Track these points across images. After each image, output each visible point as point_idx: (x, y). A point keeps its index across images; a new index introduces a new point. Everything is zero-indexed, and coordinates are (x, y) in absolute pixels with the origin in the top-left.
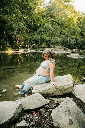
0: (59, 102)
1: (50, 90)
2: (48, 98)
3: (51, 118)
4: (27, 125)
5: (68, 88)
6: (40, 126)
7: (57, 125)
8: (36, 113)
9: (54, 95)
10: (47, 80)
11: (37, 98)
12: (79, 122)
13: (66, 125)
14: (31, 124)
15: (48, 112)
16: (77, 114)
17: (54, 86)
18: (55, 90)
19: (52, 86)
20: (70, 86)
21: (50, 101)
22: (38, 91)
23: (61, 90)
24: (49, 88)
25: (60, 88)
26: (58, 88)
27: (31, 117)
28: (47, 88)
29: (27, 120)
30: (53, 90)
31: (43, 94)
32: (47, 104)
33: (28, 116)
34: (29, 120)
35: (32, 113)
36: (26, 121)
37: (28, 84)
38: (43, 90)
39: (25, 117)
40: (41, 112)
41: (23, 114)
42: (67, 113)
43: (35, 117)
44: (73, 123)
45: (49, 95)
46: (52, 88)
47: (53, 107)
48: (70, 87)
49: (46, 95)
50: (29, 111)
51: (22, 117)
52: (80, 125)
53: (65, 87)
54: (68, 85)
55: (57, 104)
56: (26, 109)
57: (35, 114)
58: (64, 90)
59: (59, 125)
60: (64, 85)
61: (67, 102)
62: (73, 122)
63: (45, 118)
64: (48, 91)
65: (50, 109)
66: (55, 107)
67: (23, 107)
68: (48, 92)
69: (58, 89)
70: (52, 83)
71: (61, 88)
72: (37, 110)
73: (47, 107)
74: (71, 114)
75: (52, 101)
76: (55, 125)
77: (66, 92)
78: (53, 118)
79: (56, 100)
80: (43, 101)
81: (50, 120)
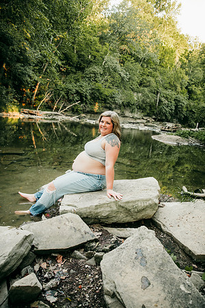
0: (121, 238)
1: (102, 209)
2: (97, 227)
3: (100, 273)
4: (39, 285)
5: (147, 207)
6: (71, 289)
7: (112, 288)
8: (63, 261)
9: (111, 222)
10: (99, 185)
11: (71, 224)
12: (164, 283)
13: (132, 289)
14: (49, 284)
15: (93, 259)
16: (162, 265)
17: (112, 200)
18: (115, 208)
19: (109, 200)
20: (150, 202)
21: (100, 233)
22: (74, 208)
23: (128, 211)
24: (102, 203)
25: (127, 206)
26: (122, 205)
27: (51, 268)
28: (96, 202)
29: (40, 273)
30: (109, 209)
31: (85, 216)
32: (92, 241)
33: (44, 265)
35: (54, 260)
36: (38, 276)
37: (51, 192)
38: (86, 206)
39: (37, 268)
40: (75, 258)
41: (31, 261)
42: (137, 263)
43: (60, 270)
44: (150, 284)
45: (99, 219)
46: (107, 204)
47: (107, 248)
49: (91, 220)
50: (48, 255)
51: (30, 268)
52: (166, 291)
53: (140, 205)
54: (147, 200)
55: (116, 242)
56: (40, 248)
57: (60, 262)
58: (136, 210)
59: (116, 287)
60: (137, 199)
61: (141, 238)
62: (151, 282)
63: (84, 273)
64: (99, 211)
65: (98, 252)
66: (112, 248)
67: (34, 243)
68: (98, 213)
69: (123, 207)
70: (109, 191)
71: (129, 206)
72: (67, 253)
73: (93, 246)
74: (148, 264)
75: (106, 236)
76: (107, 287)
77: (141, 215)
78: (103, 272)
79: (115, 232)
80: (83, 233)
81: (97, 276)
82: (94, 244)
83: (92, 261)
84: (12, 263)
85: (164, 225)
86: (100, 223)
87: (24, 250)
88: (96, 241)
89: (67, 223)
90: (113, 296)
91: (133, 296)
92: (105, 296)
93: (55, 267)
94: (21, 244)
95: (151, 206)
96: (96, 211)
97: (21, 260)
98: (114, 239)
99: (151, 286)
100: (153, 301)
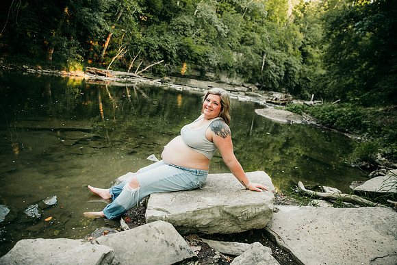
0: (225, 255)
1: (202, 216)
2: (195, 240)
5: (259, 214)
17: (215, 204)
18: (218, 215)
19: (211, 204)
20: (264, 208)
21: (199, 248)
23: (234, 219)
24: (201, 207)
25: (234, 212)
26: (227, 211)
28: (194, 207)
30: (211, 216)
31: (179, 224)
32: (190, 260)
37: (133, 190)
38: (181, 212)
45: (197, 229)
46: (209, 209)
48: (264, 212)
49: (187, 230)
53: (250, 211)
55: (220, 260)
58: (245, 218)
60: (247, 203)
61: (255, 258)
64: (197, 218)
67: (114, 262)
68: (196, 221)
69: (228, 214)
71: (236, 213)
75: (207, 251)
77: (251, 224)
79: (219, 246)
80: (178, 249)
82: (192, 264)
85: (279, 238)
86: (198, 234)
88: (194, 259)
89: (157, 235)
96: (194, 218)
98: (217, 256)
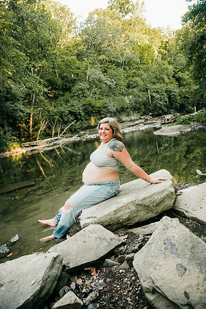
0: (148, 235)
1: (122, 213)
2: (121, 232)
3: (135, 274)
4: (79, 301)
5: (164, 198)
6: (112, 297)
7: (150, 284)
8: (97, 272)
9: (133, 222)
10: (112, 191)
11: (95, 235)
12: (200, 264)
13: (170, 280)
14: (89, 297)
15: (125, 262)
16: (193, 248)
17: (129, 201)
18: (133, 208)
20: (166, 192)
21: (126, 236)
22: (94, 219)
24: (119, 206)
25: (145, 203)
26: (139, 203)
27: (87, 282)
28: (114, 208)
29: (77, 290)
31: (107, 224)
32: (120, 246)
33: (80, 282)
34: (84, 290)
35: (88, 274)
36: (76, 294)
37: (69, 211)
38: (105, 214)
39: (73, 286)
41: (66, 280)
42: (168, 253)
43: (96, 282)
44: (186, 269)
46: (125, 206)
47: (136, 248)
49: (114, 226)
50: (81, 271)
51: (66, 288)
52: (204, 271)
54: (162, 192)
55: (143, 240)
56: (71, 266)
57: (95, 275)
58: (155, 204)
59: (153, 283)
60: (152, 193)
62: (187, 267)
63: (120, 278)
64: (118, 215)
65: (128, 254)
66: (140, 247)
68: (118, 218)
69: (141, 205)
72: (99, 264)
73: (122, 250)
74: (179, 251)
75: (133, 237)
76: (145, 285)
77: (161, 208)
78: (137, 271)
79: (140, 231)
80: (109, 240)
81: (133, 278)
82: (122, 248)
83: (125, 265)
84: (48, 286)
85: (187, 212)
86: (123, 227)
87: (56, 271)
88: (123, 244)
89: (91, 235)
90: (154, 291)
91: (173, 285)
92: (146, 294)
93: (90, 281)
94: (52, 266)
95: (168, 196)
96: (116, 216)
97: (56, 282)
98: (141, 237)
99: (187, 271)
100: (194, 285)
